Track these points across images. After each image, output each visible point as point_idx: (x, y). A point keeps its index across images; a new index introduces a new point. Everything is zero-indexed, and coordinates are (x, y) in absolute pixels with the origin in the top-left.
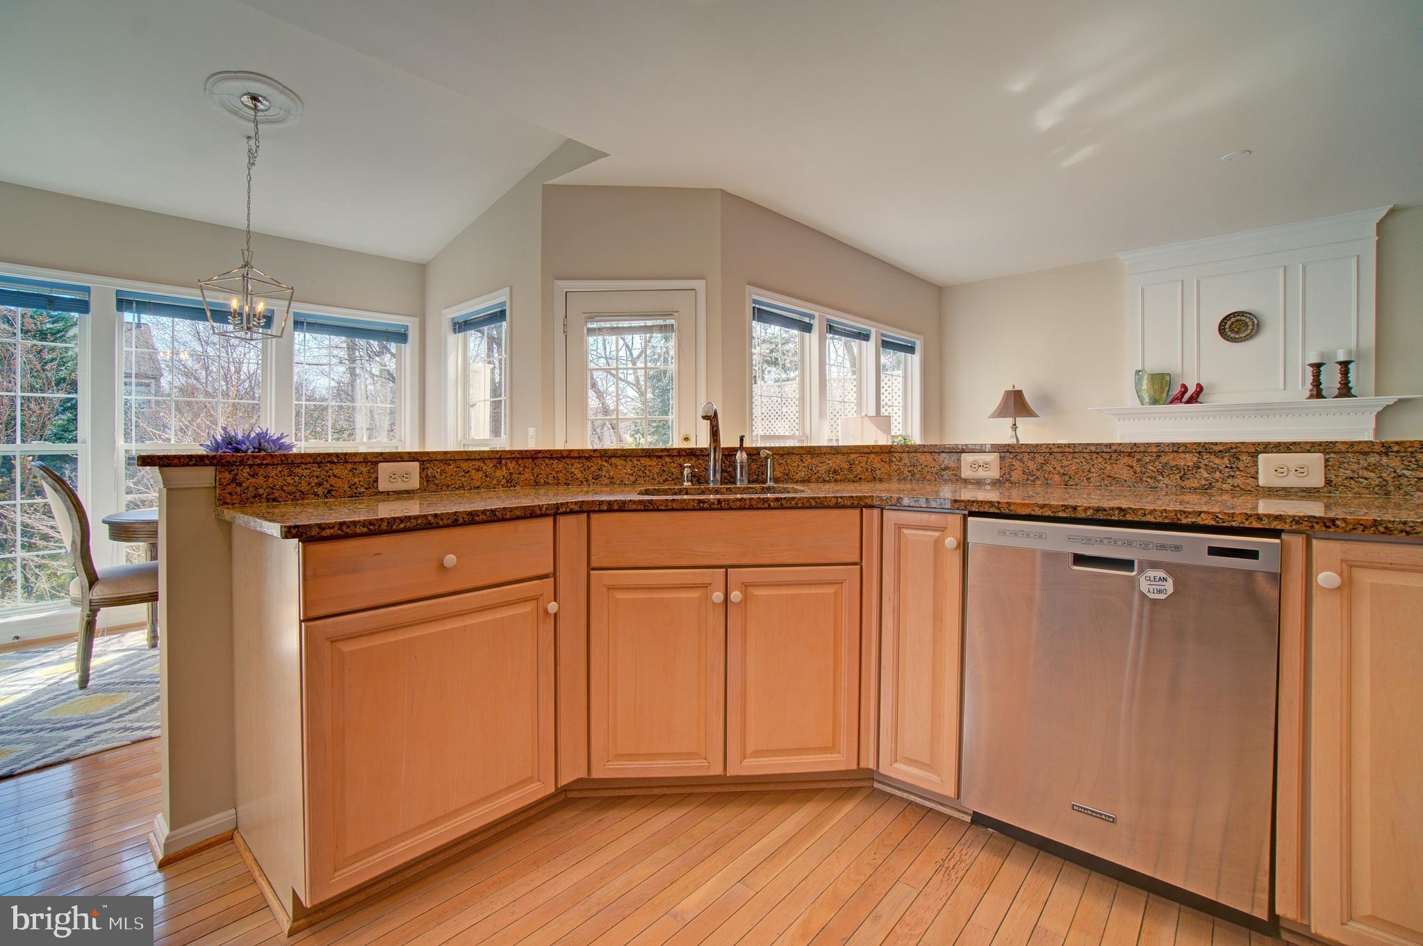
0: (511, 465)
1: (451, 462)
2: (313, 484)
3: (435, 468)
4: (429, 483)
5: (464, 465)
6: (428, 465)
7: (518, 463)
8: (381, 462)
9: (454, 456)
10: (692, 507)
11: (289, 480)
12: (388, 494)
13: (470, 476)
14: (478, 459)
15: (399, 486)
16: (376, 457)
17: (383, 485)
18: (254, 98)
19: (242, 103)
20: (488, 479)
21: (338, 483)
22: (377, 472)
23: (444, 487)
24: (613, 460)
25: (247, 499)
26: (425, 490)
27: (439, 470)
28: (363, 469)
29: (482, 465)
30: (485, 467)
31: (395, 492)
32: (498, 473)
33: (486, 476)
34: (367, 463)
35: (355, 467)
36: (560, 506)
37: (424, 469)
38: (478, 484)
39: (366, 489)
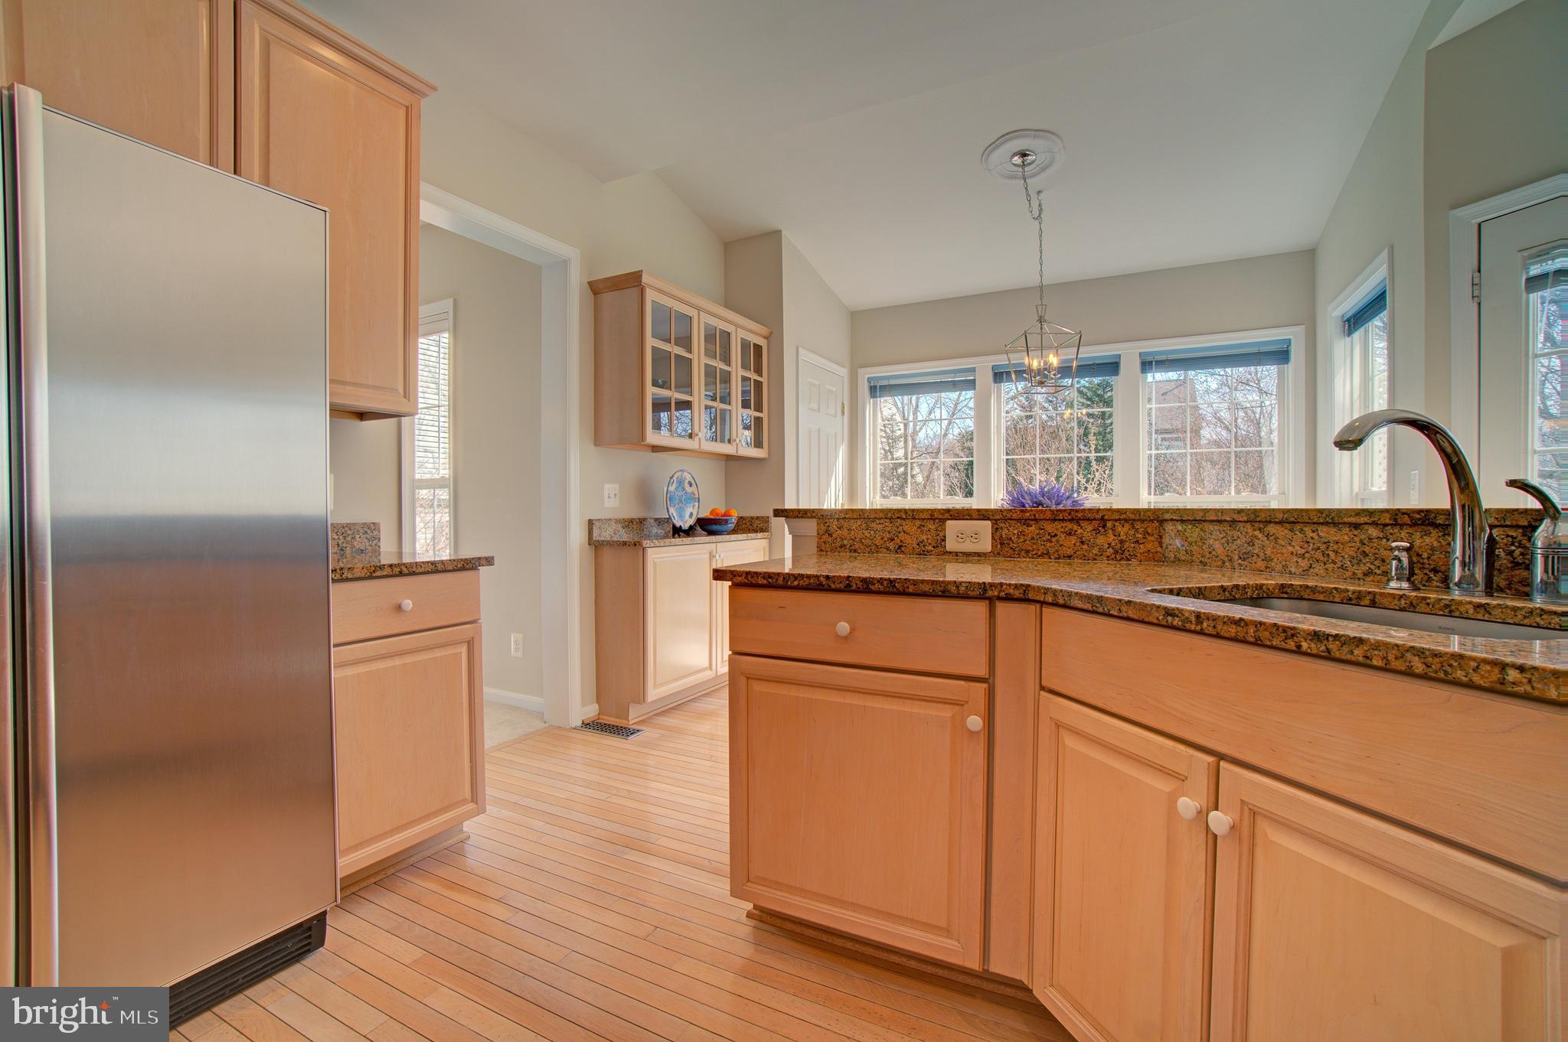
0: (1123, 530)
1: (1032, 523)
2: (886, 539)
3: (1011, 529)
4: (1003, 546)
5: (1050, 527)
6: (1002, 525)
7: (1133, 527)
8: (948, 519)
9: (1035, 515)
10: (1156, 621)
11: (866, 533)
12: (957, 555)
13: (1058, 541)
14: (1070, 520)
15: (968, 546)
16: (943, 514)
17: (951, 545)
18: (1024, 155)
19: (1015, 165)
20: (1085, 547)
21: (908, 540)
22: (945, 530)
23: (1023, 553)
24: (1271, 529)
25: (836, 548)
26: (999, 554)
27: (1016, 532)
28: (931, 526)
29: (1075, 527)
30: (1080, 531)
31: (964, 553)
32: (1101, 540)
33: (1082, 543)
34: (935, 519)
35: (923, 524)
36: (988, 587)
37: (997, 529)
38: (1069, 552)
39: (934, 547)
